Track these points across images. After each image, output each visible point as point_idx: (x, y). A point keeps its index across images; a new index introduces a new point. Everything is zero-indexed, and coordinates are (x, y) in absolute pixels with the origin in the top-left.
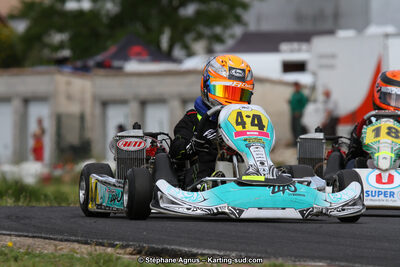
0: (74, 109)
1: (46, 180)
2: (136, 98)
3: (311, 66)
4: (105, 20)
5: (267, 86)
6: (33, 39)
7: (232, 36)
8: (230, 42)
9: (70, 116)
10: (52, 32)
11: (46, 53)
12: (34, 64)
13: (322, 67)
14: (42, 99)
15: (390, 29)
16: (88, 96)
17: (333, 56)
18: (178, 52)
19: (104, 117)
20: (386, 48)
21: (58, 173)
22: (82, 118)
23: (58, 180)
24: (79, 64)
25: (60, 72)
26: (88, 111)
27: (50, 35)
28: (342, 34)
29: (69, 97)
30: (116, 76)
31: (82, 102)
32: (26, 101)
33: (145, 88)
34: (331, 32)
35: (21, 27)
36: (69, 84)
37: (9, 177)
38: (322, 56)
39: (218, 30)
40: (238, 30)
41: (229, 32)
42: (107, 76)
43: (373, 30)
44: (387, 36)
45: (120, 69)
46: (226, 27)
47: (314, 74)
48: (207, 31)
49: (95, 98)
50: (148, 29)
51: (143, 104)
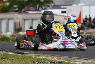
0: (18, 21)
1: (12, 36)
2: (31, 19)
3: (67, 12)
4: (25, 3)
5: (58, 16)
6: (10, 6)
7: (51, 6)
8: (51, 7)
9: (17, 22)
10: (14, 5)
11: (13, 9)
12: (11, 12)
13: (69, 12)
14: (12, 19)
15: (83, 4)
16: (21, 18)
17: (71, 10)
18: (40, 9)
19: (24, 23)
20: (82, 8)
21: (15, 34)
22: (20, 23)
23: (15, 36)
24: (20, 12)
25: (15, 13)
26: (21, 21)
27: (14, 6)
28: (74, 5)
29: (17, 19)
30: (27, 14)
31: (20, 20)
32: (8, 19)
33: (33, 17)
34: (71, 5)
35: (8, 4)
36: (17, 16)
37: (4, 35)
38: (69, 10)
39: (48, 4)
40: (52, 4)
41: (51, 5)
42: (25, 14)
43: (80, 4)
44: (82, 6)
45: (28, 12)
46: (50, 4)
47: (67, 14)
48: (46, 5)
49: (22, 19)
50: (34, 4)
51: (32, 20)
